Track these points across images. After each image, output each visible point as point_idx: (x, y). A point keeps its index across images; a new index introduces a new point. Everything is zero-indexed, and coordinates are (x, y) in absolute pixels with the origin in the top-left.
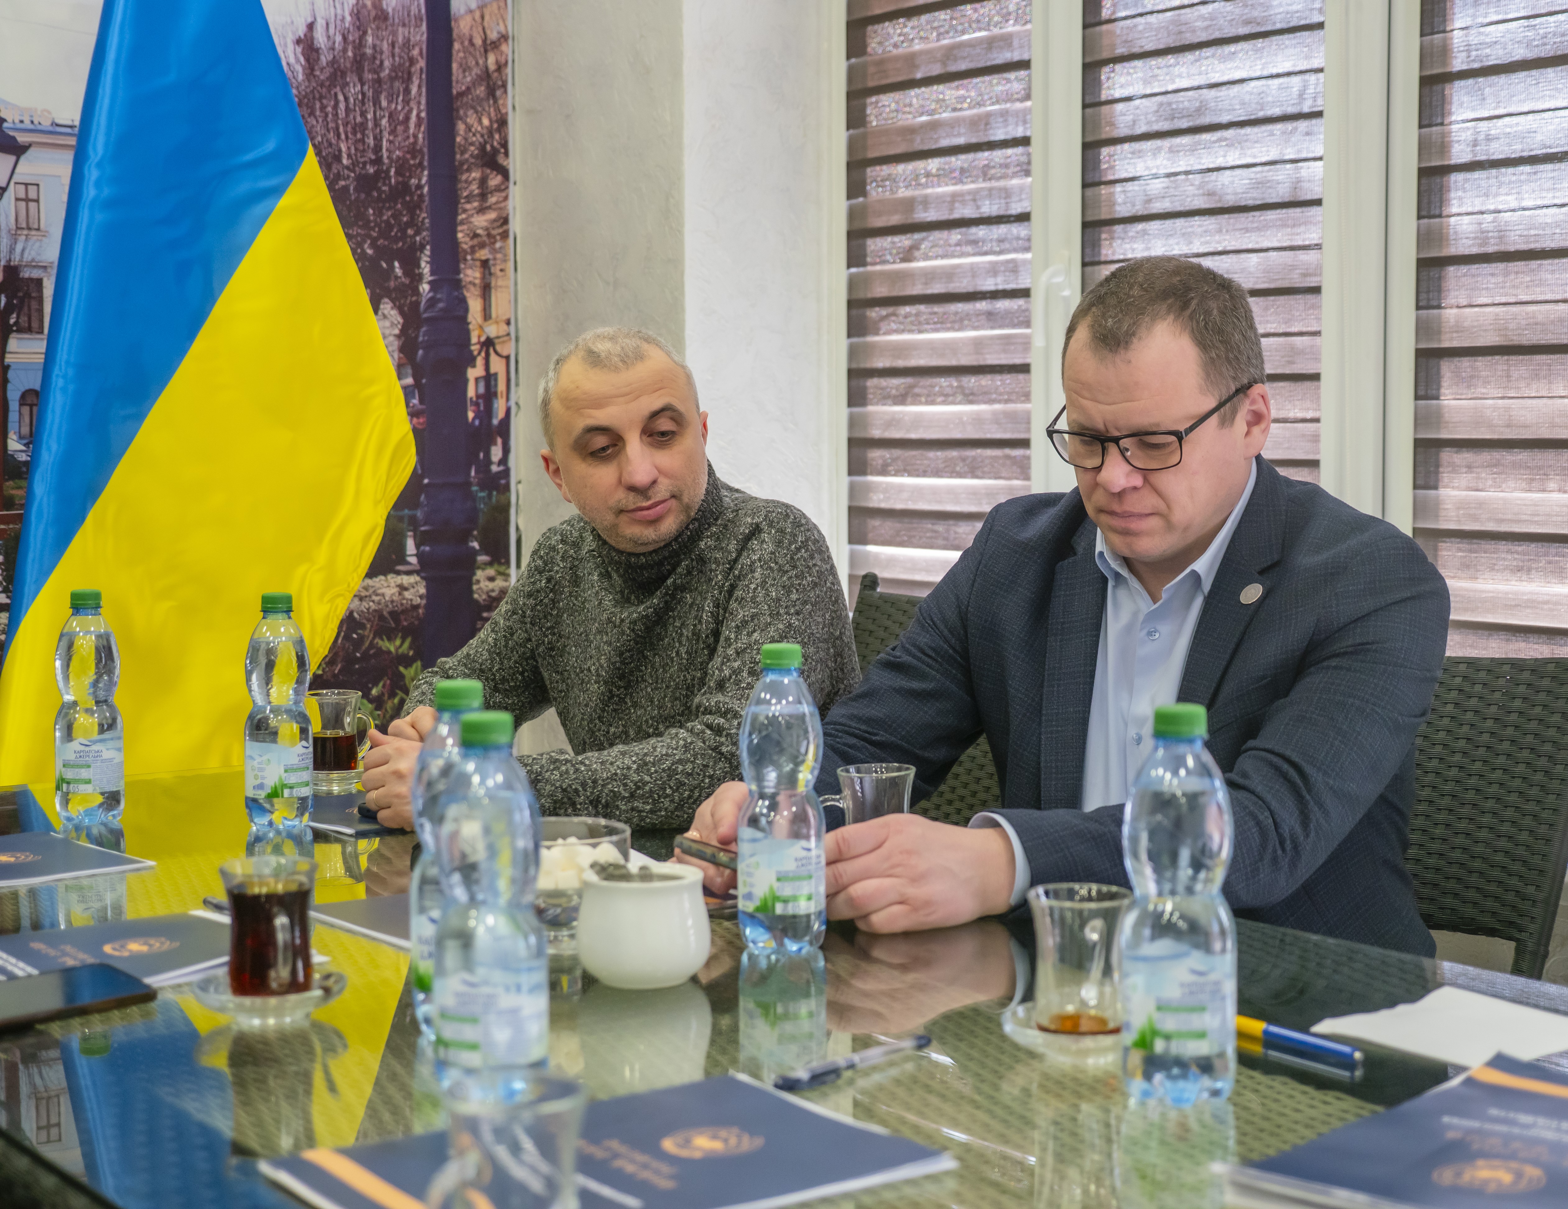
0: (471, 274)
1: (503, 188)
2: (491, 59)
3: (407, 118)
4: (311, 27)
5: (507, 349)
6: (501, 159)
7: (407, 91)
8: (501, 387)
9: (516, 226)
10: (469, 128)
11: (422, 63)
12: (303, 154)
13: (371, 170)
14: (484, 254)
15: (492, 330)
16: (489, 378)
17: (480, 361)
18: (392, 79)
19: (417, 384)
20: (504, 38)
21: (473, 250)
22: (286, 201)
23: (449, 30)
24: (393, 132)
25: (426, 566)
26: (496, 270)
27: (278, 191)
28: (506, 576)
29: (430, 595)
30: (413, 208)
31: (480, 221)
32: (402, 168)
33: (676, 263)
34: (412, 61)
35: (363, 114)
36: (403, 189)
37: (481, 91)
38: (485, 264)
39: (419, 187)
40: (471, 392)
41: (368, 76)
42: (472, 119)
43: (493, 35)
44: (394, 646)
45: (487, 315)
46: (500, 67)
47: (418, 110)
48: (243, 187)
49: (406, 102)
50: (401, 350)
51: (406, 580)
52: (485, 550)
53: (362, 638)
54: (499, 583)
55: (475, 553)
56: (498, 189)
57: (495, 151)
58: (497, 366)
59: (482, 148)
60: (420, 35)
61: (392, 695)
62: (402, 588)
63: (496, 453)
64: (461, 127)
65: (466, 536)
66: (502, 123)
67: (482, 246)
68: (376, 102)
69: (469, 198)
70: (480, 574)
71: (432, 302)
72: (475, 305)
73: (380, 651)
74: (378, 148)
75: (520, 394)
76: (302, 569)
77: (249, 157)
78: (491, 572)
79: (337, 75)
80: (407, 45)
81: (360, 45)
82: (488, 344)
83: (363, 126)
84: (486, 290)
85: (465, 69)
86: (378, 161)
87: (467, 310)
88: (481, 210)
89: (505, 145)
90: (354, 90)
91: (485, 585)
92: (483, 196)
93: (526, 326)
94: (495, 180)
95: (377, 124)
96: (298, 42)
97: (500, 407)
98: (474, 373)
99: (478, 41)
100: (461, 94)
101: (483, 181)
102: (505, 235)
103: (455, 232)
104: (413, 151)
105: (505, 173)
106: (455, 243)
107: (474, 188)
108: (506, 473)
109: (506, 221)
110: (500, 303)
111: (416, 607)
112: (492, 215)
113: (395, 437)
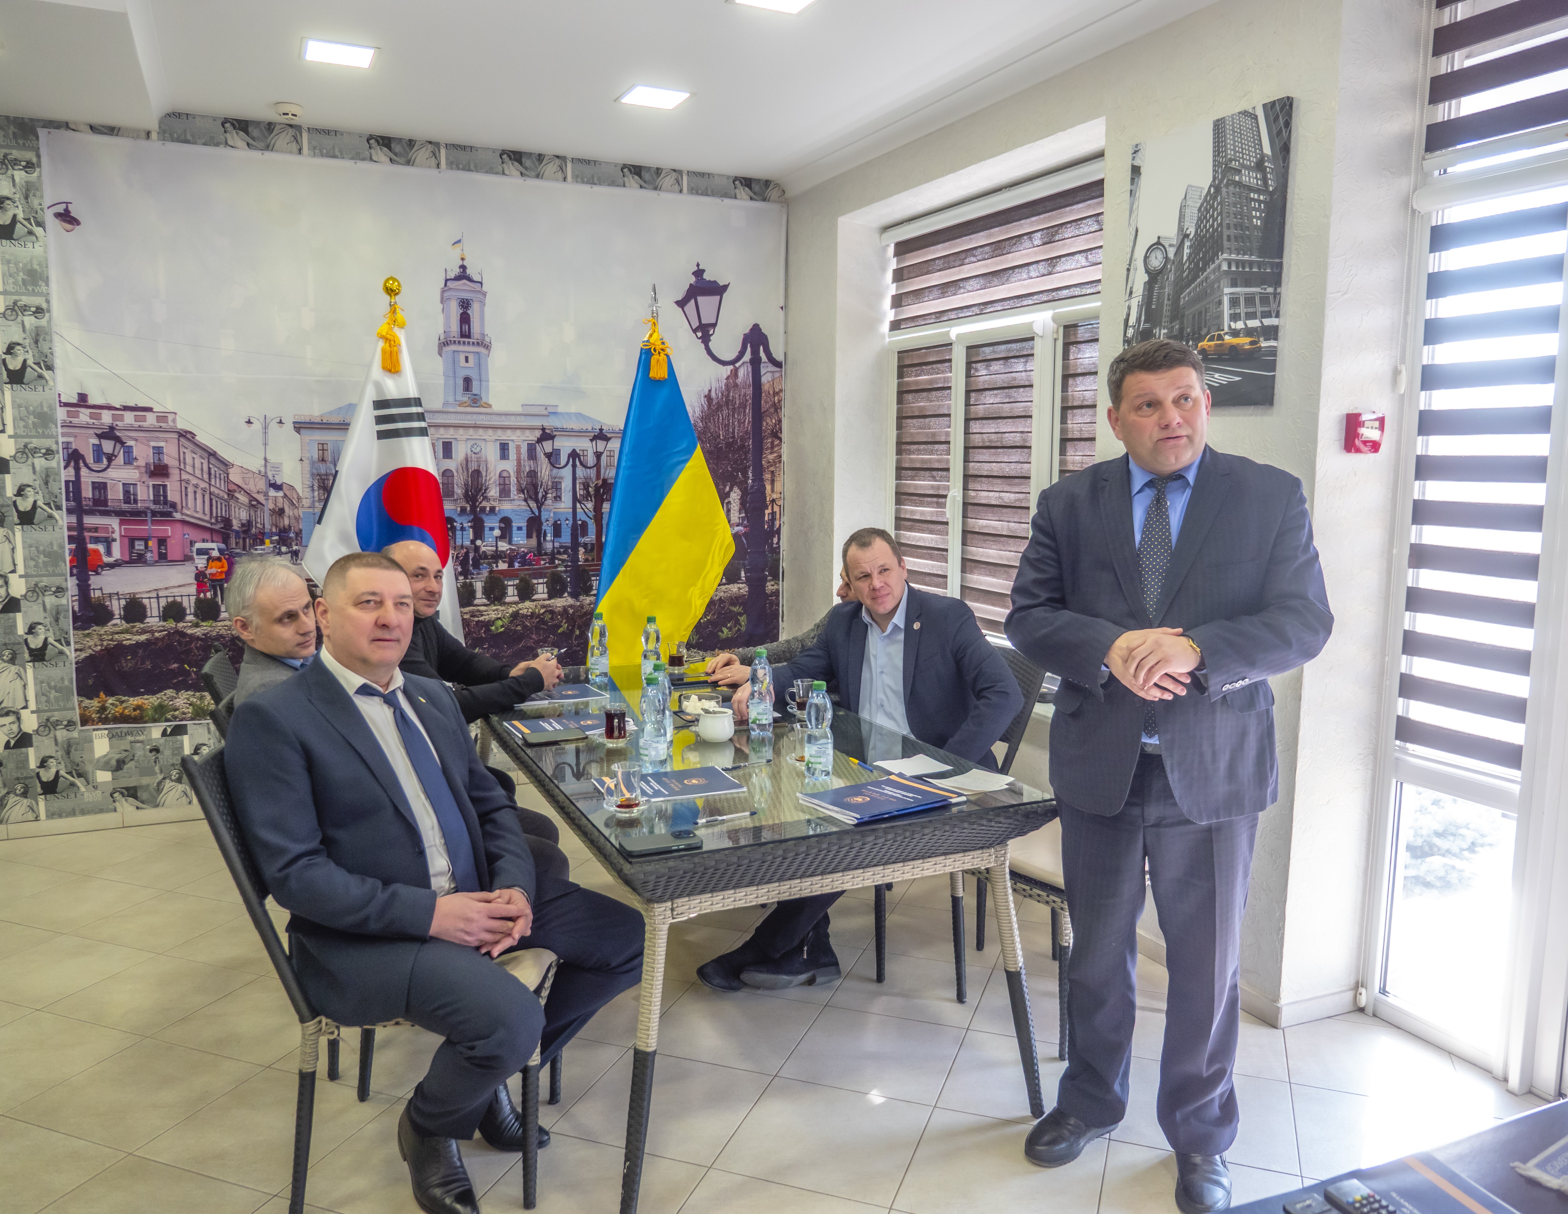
0: (767, 476)
1: (780, 445)
2: (776, 398)
3: (744, 421)
4: (710, 391)
5: (781, 503)
6: (779, 434)
7: (745, 412)
8: (778, 516)
9: (784, 458)
10: (767, 424)
11: (750, 401)
12: (695, 447)
13: (731, 440)
14: (772, 469)
15: (775, 496)
16: (773, 513)
17: (770, 507)
18: (739, 408)
19: (746, 516)
20: (781, 390)
21: (768, 467)
22: (689, 464)
23: (761, 389)
24: (739, 426)
25: (748, 581)
26: (776, 474)
27: (686, 461)
28: (778, 584)
29: (749, 592)
30: (746, 453)
31: (771, 457)
32: (743, 439)
33: (831, 479)
34: (747, 401)
35: (728, 421)
36: (743, 446)
37: (772, 410)
38: (772, 472)
39: (749, 445)
40: (766, 518)
41: (731, 407)
42: (768, 420)
43: (777, 390)
44: (735, 609)
45: (773, 491)
46: (779, 401)
47: (749, 418)
48: (675, 460)
49: (744, 415)
50: (741, 504)
51: (741, 586)
52: (770, 575)
53: (724, 607)
54: (776, 587)
55: (767, 576)
56: (778, 445)
57: (777, 432)
58: (776, 509)
59: (772, 430)
60: (750, 391)
61: (735, 626)
62: (740, 589)
63: (775, 540)
64: (764, 423)
65: (763, 570)
66: (780, 421)
67: (771, 466)
68: (733, 416)
69: (767, 449)
70: (768, 584)
71: (752, 486)
72: (768, 487)
73: (731, 611)
74: (733, 432)
75: (785, 519)
76: (692, 589)
77: (676, 450)
78: (772, 583)
79: (719, 407)
80: (745, 395)
81: (728, 396)
82: (773, 501)
83: (728, 425)
84: (773, 482)
85: (766, 402)
86: (733, 437)
87: (765, 489)
88: (771, 453)
89: (781, 429)
90: (725, 412)
91: (770, 587)
92: (772, 447)
93: (787, 495)
94: (777, 442)
95: (733, 423)
96: (705, 396)
97: (777, 523)
98: (767, 512)
99: (771, 392)
100: (765, 412)
101: (772, 443)
102: (780, 462)
103: (761, 461)
104: (747, 433)
105: (780, 439)
106: (762, 465)
107: (769, 445)
108: (779, 547)
109: (780, 456)
110: (778, 486)
111: (744, 595)
112: (776, 455)
113: (726, 543)
